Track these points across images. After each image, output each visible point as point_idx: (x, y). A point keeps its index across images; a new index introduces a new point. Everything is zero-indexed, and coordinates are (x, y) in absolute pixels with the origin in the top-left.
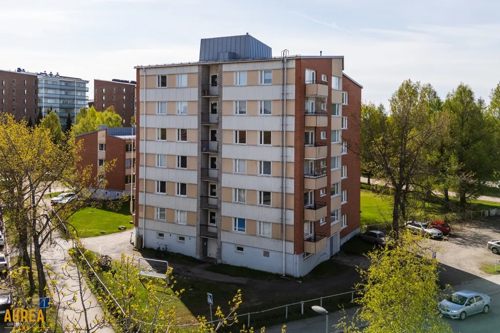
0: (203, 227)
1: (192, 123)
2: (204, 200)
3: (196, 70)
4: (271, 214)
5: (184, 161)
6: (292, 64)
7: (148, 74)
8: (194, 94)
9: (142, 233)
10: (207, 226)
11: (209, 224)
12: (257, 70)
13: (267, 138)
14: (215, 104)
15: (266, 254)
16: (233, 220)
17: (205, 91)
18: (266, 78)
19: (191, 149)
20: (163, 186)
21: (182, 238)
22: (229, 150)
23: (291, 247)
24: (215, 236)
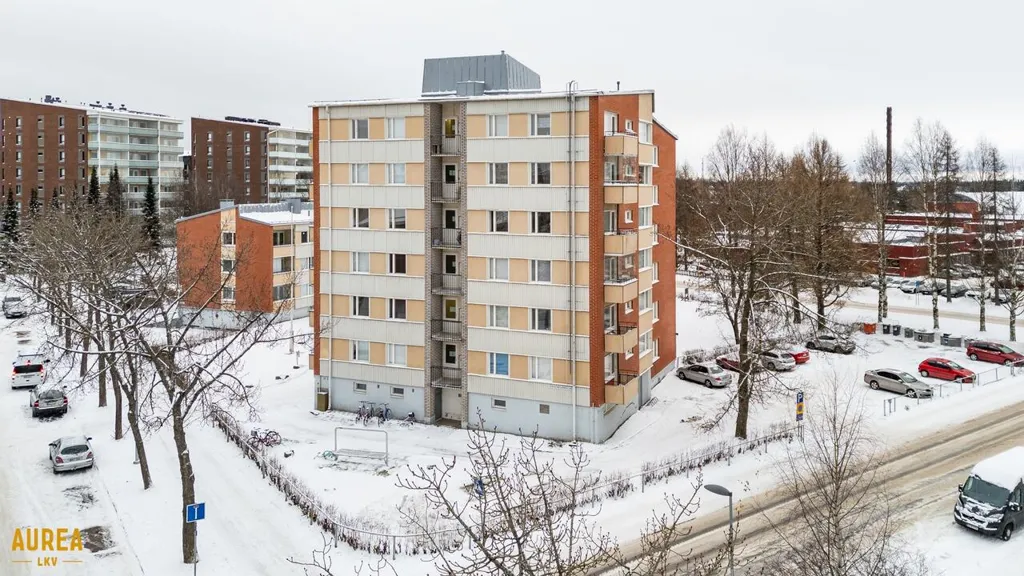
0: (436, 372)
1: (415, 198)
2: (437, 325)
3: (420, 111)
4: (551, 345)
5: (400, 263)
6: (585, 106)
7: (333, 117)
8: (417, 151)
9: (327, 384)
10: (441, 368)
11: (445, 364)
12: (526, 114)
13: (543, 222)
14: (453, 168)
15: (544, 409)
16: (488, 356)
17: (436, 147)
18: (541, 126)
19: (415, 242)
20: (363, 305)
21: (399, 391)
22: (480, 243)
23: (585, 395)
24: (457, 383)
